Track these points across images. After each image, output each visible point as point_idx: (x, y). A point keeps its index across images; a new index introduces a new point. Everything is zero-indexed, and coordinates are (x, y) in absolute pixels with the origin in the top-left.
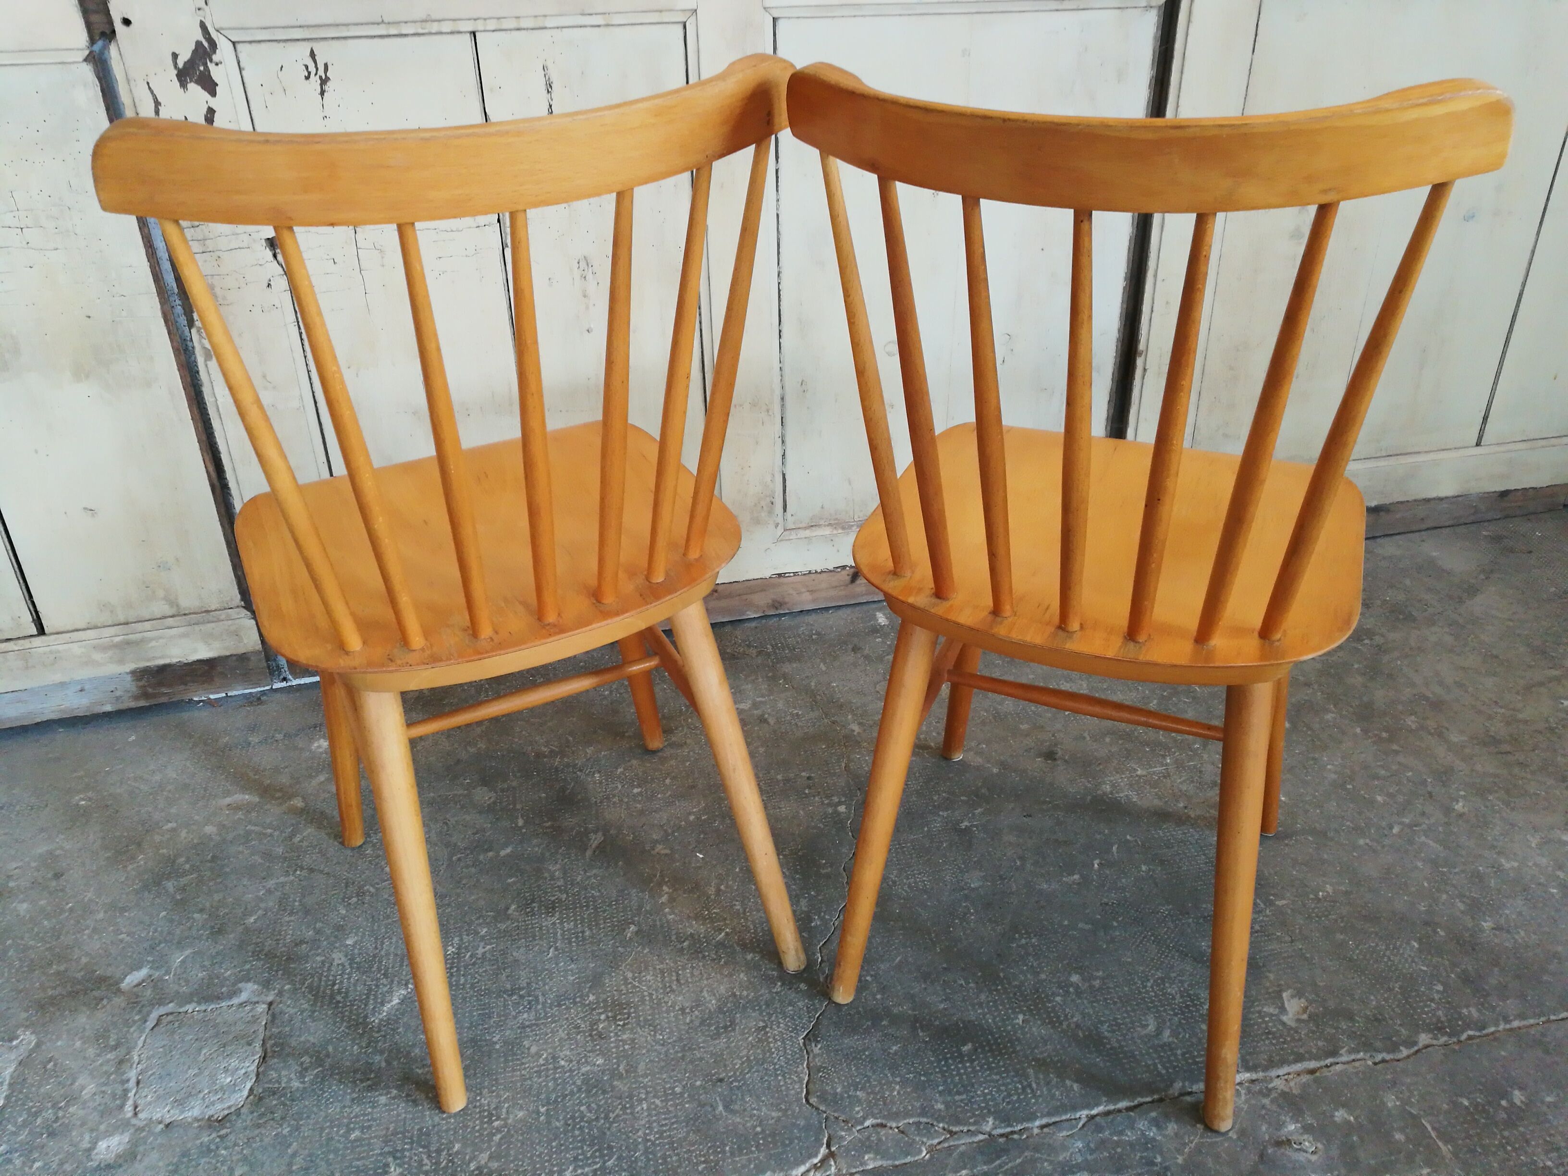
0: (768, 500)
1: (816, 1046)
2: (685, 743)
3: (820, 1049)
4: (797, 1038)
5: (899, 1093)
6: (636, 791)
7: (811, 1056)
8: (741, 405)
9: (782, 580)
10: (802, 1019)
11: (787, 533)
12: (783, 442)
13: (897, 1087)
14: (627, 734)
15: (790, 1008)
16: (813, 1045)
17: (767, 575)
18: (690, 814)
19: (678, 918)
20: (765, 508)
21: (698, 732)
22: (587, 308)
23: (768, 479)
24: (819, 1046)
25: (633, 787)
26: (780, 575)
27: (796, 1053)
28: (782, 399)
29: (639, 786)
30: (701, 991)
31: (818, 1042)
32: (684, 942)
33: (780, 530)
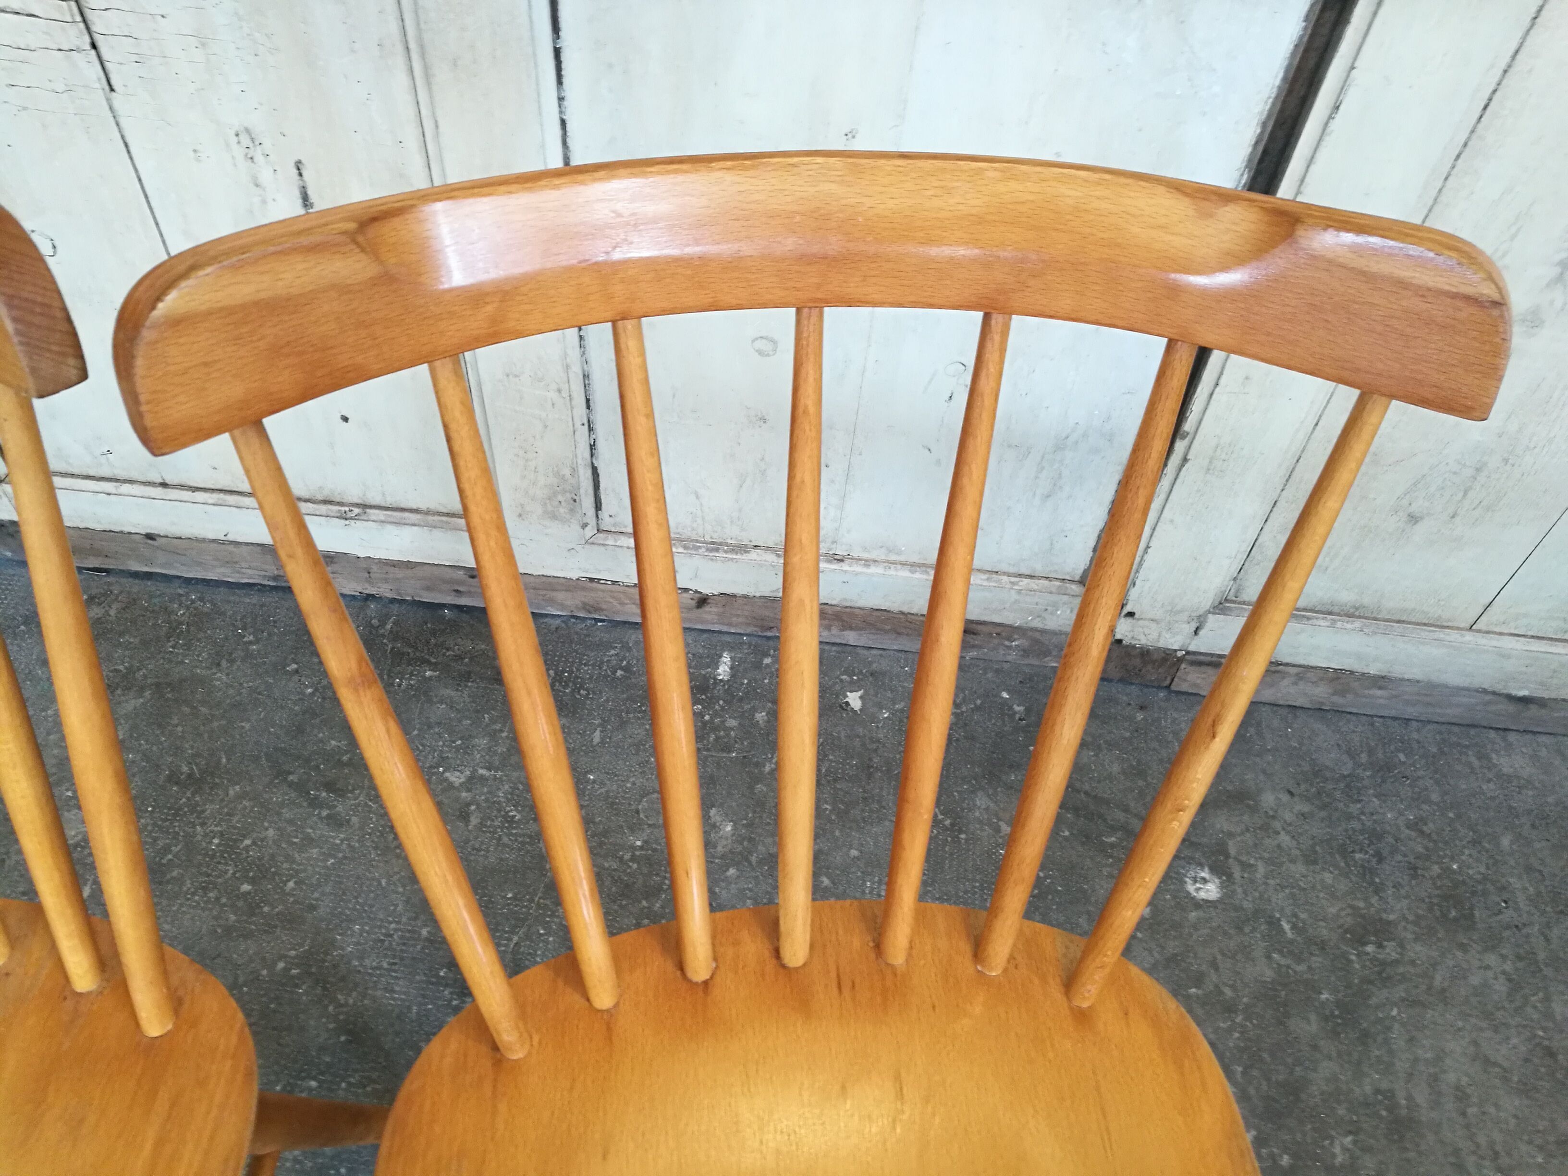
0: (568, 496)
2: (348, 821)
6: (246, 887)
8: (516, 376)
9: (594, 585)
11: (601, 535)
12: (590, 429)
17: (574, 576)
18: (282, 957)
20: (563, 503)
22: (264, 202)
23: (567, 472)
25: (246, 879)
26: (591, 580)
28: (586, 376)
33: (590, 531)
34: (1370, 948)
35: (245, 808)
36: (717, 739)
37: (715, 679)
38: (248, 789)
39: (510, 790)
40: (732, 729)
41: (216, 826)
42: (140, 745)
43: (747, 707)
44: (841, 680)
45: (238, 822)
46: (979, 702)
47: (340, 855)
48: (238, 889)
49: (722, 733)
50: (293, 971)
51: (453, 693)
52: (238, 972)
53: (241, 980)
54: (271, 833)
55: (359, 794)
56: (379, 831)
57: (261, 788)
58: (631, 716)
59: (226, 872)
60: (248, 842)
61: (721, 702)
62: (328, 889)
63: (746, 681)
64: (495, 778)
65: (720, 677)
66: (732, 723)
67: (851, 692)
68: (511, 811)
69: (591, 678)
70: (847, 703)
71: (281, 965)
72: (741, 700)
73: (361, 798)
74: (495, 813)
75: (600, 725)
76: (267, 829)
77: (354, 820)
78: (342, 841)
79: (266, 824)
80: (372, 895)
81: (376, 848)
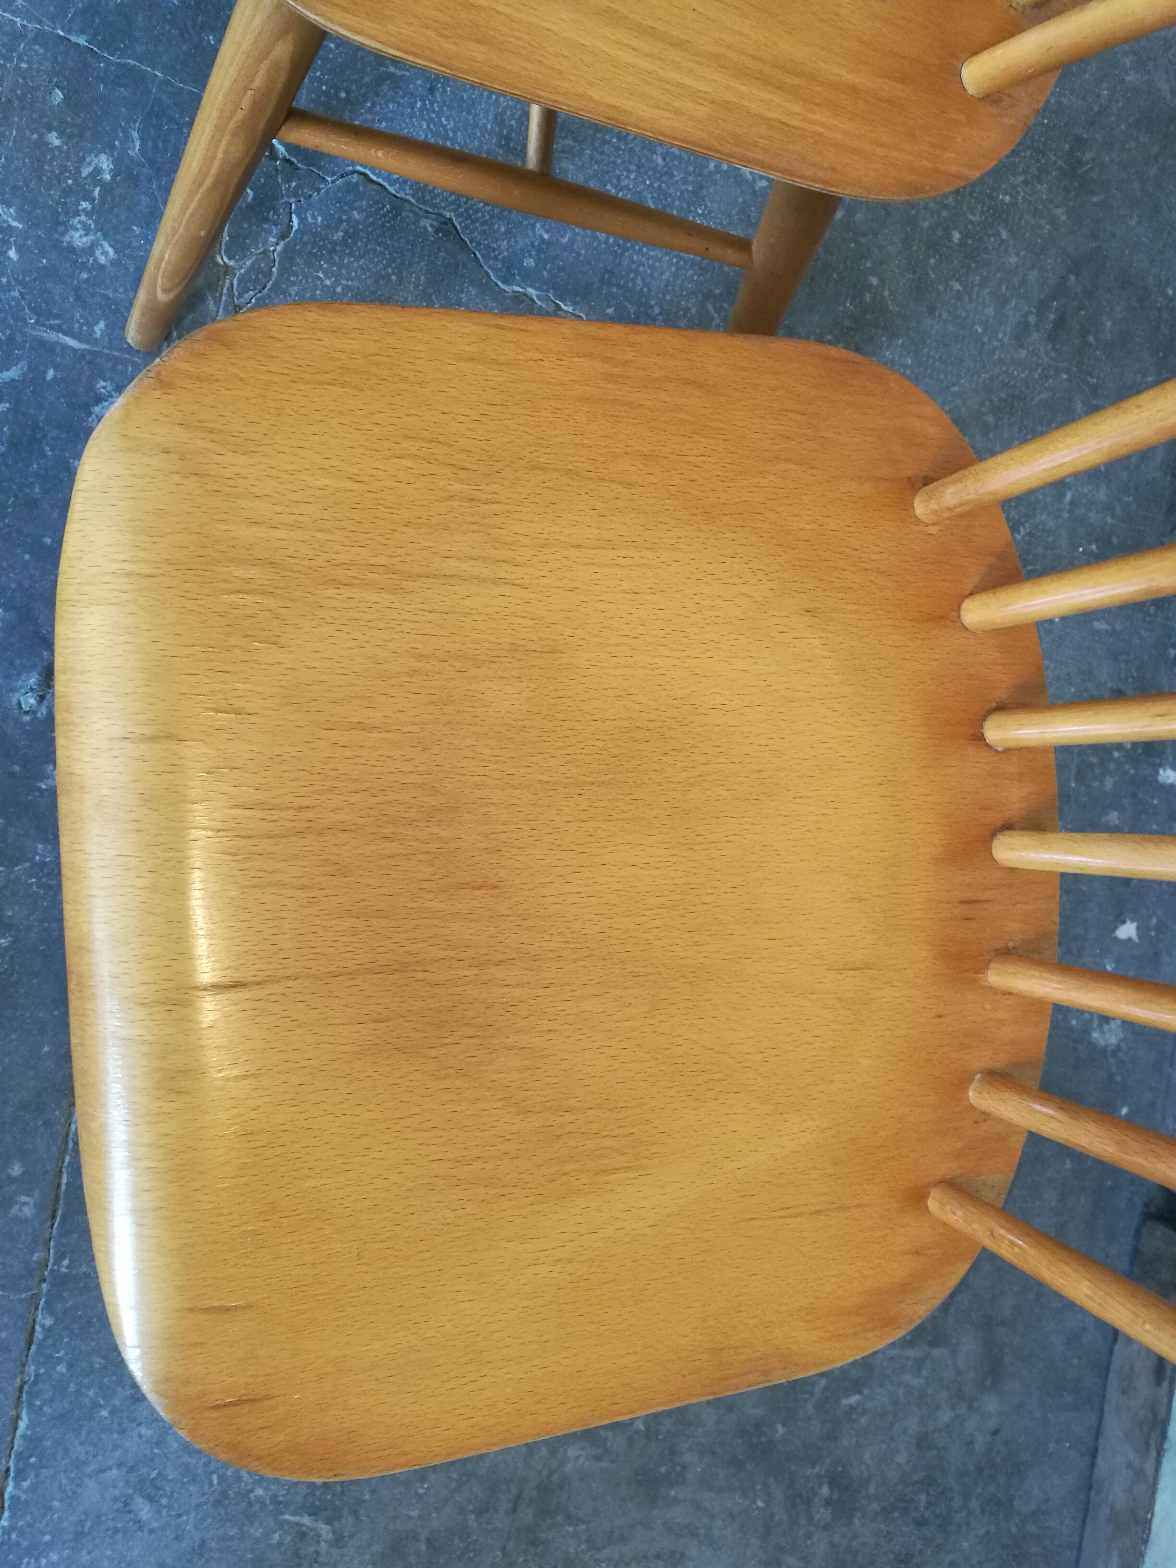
1: (431, 225)
2: (1021, 346)
3: (425, 227)
4: (454, 210)
5: (319, 278)
6: (956, 236)
7: (422, 213)
10: (479, 233)
13: (328, 282)
14: (1072, 278)
15: (503, 229)
16: (435, 224)
18: (882, 281)
19: (706, 172)
21: (1036, 375)
24: (430, 229)
25: (965, 236)
27: (432, 198)
29: (962, 243)
30: (575, 140)
31: (437, 231)
32: (664, 159)
34: (825, 1490)
35: (1041, 228)
36: (1091, 766)
37: (1160, 765)
38: (1062, 230)
39: (1047, 528)
40: (1102, 783)
41: (1023, 197)
42: (1117, 102)
43: (1125, 801)
44: (1150, 917)
45: (1027, 221)
46: (1118, 1078)
47: (986, 340)
48: (955, 228)
49: (1098, 771)
50: (868, 295)
51: (1159, 459)
52: (870, 236)
53: (862, 240)
54: (1013, 260)
55: (1051, 358)
56: (1009, 382)
57: (1063, 245)
58: (1123, 666)
59: (974, 214)
60: (1004, 234)
61: (1132, 771)
62: (950, 328)
63: (1155, 802)
64: (1060, 510)
65: (1161, 772)
66: (1108, 784)
67: (1138, 928)
68: (1025, 529)
69: (1168, 619)
70: (1123, 922)
71: (874, 281)
72: (1134, 795)
73: (1046, 359)
74: (1023, 510)
75: (1114, 630)
76: (1017, 255)
77: (1023, 353)
78: (1000, 340)
79: (1022, 253)
80: (942, 376)
81: (992, 379)
